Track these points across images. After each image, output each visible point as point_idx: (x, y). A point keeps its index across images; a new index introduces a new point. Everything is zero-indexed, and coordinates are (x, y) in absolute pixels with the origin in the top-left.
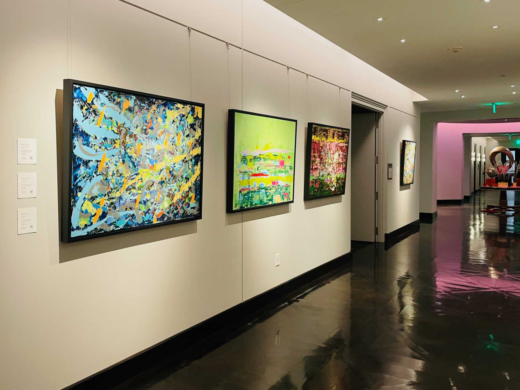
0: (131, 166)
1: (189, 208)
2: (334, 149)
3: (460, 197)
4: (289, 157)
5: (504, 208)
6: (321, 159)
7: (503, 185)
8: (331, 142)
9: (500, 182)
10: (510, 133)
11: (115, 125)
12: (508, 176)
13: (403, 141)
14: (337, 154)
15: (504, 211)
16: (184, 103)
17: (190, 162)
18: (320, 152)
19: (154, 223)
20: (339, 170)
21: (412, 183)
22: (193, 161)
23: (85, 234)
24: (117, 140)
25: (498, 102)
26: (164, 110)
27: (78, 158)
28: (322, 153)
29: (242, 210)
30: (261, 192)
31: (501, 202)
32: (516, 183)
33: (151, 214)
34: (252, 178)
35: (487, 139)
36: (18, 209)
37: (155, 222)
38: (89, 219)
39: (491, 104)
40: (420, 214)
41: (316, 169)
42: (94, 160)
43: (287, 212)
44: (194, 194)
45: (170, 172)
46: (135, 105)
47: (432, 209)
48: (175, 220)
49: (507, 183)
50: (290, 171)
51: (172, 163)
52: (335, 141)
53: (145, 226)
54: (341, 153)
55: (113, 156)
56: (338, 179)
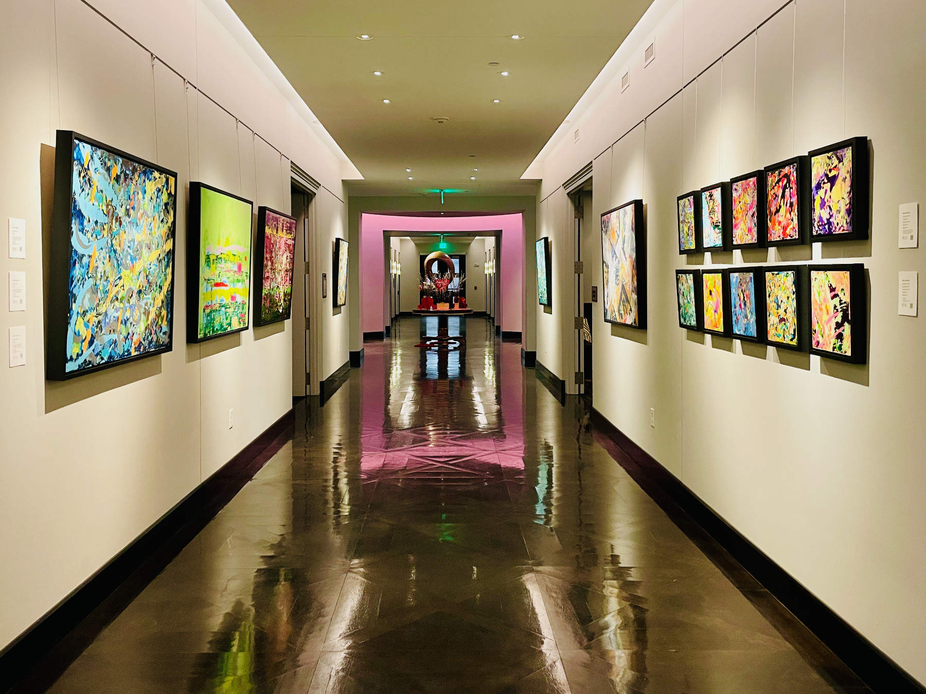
0: (116, 266)
1: (161, 334)
2: (283, 248)
3: (381, 329)
4: (246, 258)
5: (444, 340)
6: (272, 263)
7: (443, 307)
8: (281, 238)
9: (439, 303)
10: (442, 233)
11: (105, 202)
12: (449, 294)
13: (336, 239)
14: (285, 256)
15: (445, 344)
16: (162, 170)
17: (163, 261)
18: (272, 252)
19: (132, 355)
20: (287, 280)
21: (344, 305)
22: (166, 260)
23: (76, 368)
24: (105, 224)
25: (448, 188)
26: (144, 181)
27: (75, 250)
28: (273, 255)
29: (206, 339)
30: (221, 312)
31: (440, 332)
32: (458, 304)
33: (130, 339)
34: (215, 288)
35: (401, 240)
36: (10, 328)
37: (134, 353)
38: (80, 344)
39: (438, 191)
40: (351, 353)
41: (268, 277)
42: (86, 255)
43: (238, 344)
44: (166, 311)
45: (147, 276)
46: (121, 173)
47: (359, 346)
48: (148, 352)
49: (448, 304)
50: (246, 280)
51: (149, 263)
52: (284, 236)
53: (125, 358)
54: (289, 255)
55: (102, 249)
56: (285, 295)
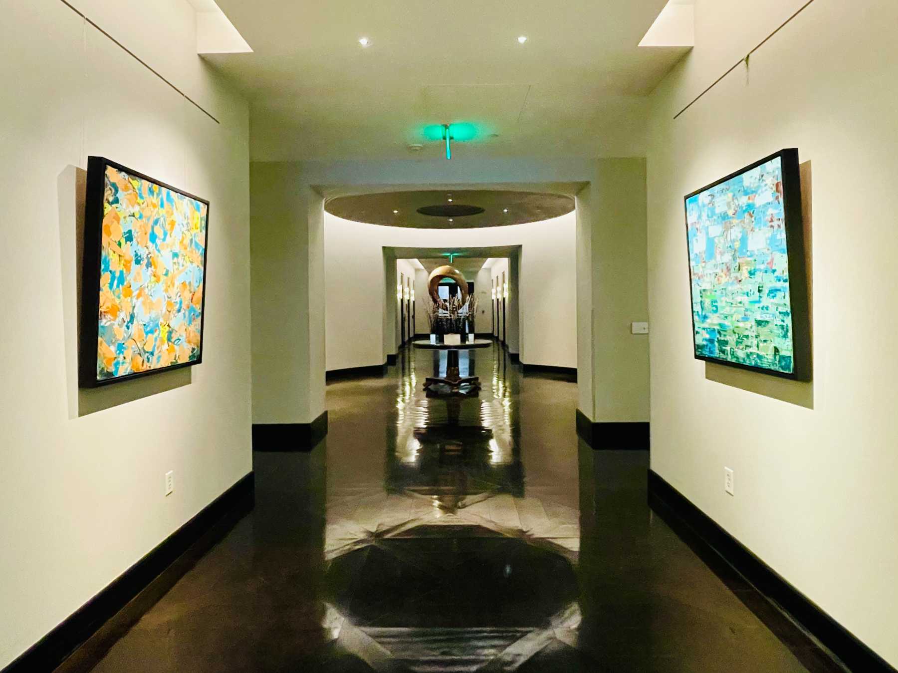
3: (380, 361)
7: (453, 339)
9: (447, 333)
12: (460, 322)
21: (199, 360)
31: (449, 372)
49: (458, 336)
